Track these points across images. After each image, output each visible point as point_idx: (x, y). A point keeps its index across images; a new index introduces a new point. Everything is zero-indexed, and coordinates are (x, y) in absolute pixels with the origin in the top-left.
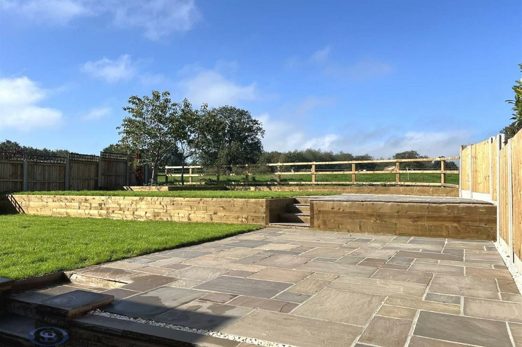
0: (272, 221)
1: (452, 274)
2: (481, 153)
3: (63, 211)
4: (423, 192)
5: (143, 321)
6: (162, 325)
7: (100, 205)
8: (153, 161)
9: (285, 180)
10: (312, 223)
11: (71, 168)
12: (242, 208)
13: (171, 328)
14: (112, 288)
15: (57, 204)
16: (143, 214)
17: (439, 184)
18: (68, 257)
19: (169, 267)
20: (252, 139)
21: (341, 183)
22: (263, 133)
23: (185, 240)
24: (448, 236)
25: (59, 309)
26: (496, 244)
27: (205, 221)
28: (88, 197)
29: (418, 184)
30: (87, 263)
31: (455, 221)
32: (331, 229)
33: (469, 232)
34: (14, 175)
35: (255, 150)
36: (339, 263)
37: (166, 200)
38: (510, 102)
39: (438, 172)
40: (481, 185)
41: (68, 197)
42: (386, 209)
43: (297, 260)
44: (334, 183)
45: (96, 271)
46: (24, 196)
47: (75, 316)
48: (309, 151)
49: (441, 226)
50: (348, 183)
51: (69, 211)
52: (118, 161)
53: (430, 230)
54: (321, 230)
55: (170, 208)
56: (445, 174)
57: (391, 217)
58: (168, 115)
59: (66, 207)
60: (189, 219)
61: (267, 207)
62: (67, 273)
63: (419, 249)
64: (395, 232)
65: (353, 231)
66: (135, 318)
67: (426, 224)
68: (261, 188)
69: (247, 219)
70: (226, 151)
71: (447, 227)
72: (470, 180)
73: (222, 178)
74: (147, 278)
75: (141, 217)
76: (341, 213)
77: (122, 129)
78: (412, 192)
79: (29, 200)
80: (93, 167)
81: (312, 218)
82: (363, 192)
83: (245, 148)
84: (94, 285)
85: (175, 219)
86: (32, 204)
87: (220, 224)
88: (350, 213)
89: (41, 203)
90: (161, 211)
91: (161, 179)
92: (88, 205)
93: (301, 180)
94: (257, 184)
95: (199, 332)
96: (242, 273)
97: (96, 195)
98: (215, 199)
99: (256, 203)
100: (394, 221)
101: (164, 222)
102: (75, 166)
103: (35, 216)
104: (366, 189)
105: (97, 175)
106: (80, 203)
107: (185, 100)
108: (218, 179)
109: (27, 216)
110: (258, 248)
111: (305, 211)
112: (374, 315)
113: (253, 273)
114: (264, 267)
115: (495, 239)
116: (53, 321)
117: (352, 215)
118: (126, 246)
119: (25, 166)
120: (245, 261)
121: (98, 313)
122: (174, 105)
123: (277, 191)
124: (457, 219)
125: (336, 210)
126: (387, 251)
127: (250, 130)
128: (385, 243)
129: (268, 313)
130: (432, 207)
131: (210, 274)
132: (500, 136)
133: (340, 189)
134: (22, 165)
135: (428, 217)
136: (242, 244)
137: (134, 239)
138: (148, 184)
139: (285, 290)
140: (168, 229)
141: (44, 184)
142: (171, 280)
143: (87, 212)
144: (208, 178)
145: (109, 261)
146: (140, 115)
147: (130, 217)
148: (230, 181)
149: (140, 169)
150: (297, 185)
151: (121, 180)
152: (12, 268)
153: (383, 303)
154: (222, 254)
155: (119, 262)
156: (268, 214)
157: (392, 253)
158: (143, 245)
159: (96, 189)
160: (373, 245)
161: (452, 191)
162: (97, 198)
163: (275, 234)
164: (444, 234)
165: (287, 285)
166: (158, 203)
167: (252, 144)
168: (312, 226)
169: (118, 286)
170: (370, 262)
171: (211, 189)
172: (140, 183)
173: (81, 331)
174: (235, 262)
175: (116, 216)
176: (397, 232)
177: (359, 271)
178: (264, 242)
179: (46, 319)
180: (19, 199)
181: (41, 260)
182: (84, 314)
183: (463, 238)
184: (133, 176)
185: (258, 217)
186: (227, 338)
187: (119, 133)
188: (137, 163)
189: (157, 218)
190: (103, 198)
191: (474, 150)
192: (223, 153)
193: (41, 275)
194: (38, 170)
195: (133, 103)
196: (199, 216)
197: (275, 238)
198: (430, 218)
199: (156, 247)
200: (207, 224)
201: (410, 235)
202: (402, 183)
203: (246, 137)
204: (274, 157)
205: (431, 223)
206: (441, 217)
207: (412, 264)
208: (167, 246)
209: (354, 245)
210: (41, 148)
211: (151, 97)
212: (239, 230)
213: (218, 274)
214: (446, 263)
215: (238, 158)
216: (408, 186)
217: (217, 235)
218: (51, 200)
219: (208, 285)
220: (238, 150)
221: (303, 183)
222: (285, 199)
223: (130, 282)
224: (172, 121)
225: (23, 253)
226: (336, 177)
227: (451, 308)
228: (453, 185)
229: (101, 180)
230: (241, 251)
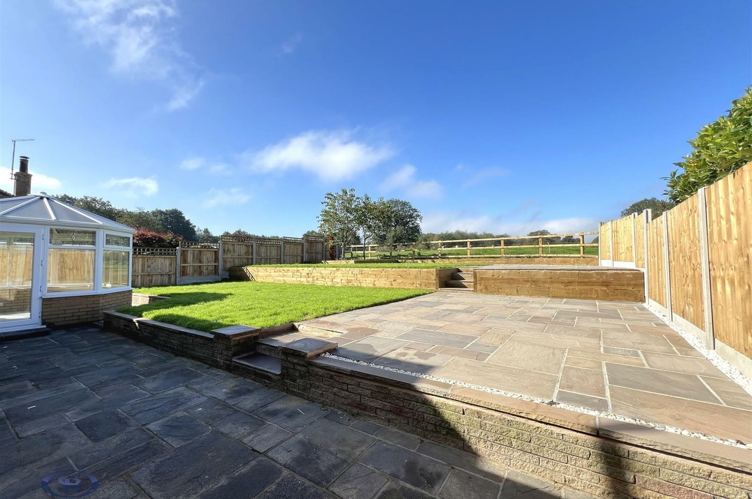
0: (441, 286)
1: (619, 330)
2: (622, 228)
3: (281, 278)
4: (565, 262)
5: (365, 364)
6: (382, 367)
7: (308, 274)
8: (343, 241)
9: (445, 254)
10: (475, 287)
11: (285, 247)
12: (416, 276)
13: (389, 370)
14: (331, 337)
15: (277, 274)
16: (339, 281)
17: (579, 255)
18: (294, 311)
19: (369, 321)
20: (413, 224)
21: (492, 256)
22: (421, 218)
23: (377, 301)
24: (597, 298)
25: (299, 351)
26: (645, 305)
27: (387, 286)
28: (299, 269)
29: (559, 255)
30: (308, 317)
31: (604, 286)
32: (492, 293)
33: (617, 295)
34: (247, 253)
35: (415, 232)
36: (511, 320)
37: (356, 271)
38: (665, 178)
39: (578, 245)
40: (623, 255)
41: (285, 268)
42: (541, 275)
43: (473, 317)
44: (486, 256)
45: (318, 322)
46: (255, 268)
47: (311, 358)
48: (458, 232)
49: (591, 290)
50: (498, 256)
51: (285, 279)
52: (316, 242)
53: (581, 294)
54: (483, 293)
55: (359, 276)
56: (583, 247)
57: (545, 282)
58: (353, 206)
59: (284, 276)
60: (374, 285)
61: (437, 275)
62: (296, 324)
63: (576, 309)
64: (548, 294)
65: (510, 294)
66: (358, 361)
67: (577, 288)
68: (426, 261)
69: (420, 285)
70: (393, 234)
71: (596, 291)
72: (611, 251)
73: (394, 253)
74: (357, 329)
75: (338, 283)
76: (500, 280)
77: (321, 218)
78: (555, 263)
79: (258, 271)
80: (300, 247)
81: (475, 284)
82: (512, 263)
83: (407, 231)
84: (317, 334)
85: (364, 285)
86: (260, 274)
87: (399, 289)
88: (508, 279)
89: (266, 273)
90: (353, 278)
91: (348, 255)
92: (299, 274)
93: (458, 254)
94: (422, 258)
95: (414, 374)
96: (431, 327)
97: (305, 267)
98: (394, 269)
99: (427, 272)
100: (547, 285)
101: (355, 287)
102: (287, 246)
103: (262, 282)
104: (514, 260)
105: (303, 253)
106: (293, 273)
107: (366, 195)
108: (391, 254)
109: (257, 282)
110: (436, 308)
111: (468, 279)
112: (563, 365)
113: (440, 327)
114: (447, 323)
115: (643, 300)
116: (295, 361)
117: (510, 281)
118: (334, 304)
119: (254, 246)
120: (429, 317)
121: (327, 355)
122: (358, 198)
123: (440, 263)
124: (606, 284)
125: (496, 276)
126: (547, 311)
127: (411, 216)
128: (543, 304)
129: (466, 360)
130: (582, 274)
131: (406, 328)
132: (647, 211)
133: (491, 261)
134: (252, 246)
135: (578, 282)
136: (421, 304)
137: (338, 299)
138: (339, 258)
139: (474, 342)
140: (361, 293)
141: (267, 259)
142: (375, 331)
143: (298, 279)
144: (382, 253)
145: (325, 316)
146: (334, 207)
147: (330, 284)
148: (400, 255)
149: (333, 247)
150: (455, 258)
151: (319, 256)
152: (257, 319)
153: (566, 354)
154: (408, 312)
155: (332, 317)
156: (438, 281)
157: (554, 312)
158: (347, 305)
159: (302, 262)
160: (533, 305)
161: (592, 261)
162: (306, 269)
163: (445, 297)
164: (594, 296)
165: (473, 338)
166: (350, 272)
167: (412, 228)
168: (475, 290)
169: (335, 335)
170: (536, 319)
171: (386, 262)
172: (333, 258)
173: (317, 370)
174: (422, 318)
175: (319, 283)
176: (551, 295)
177: (530, 327)
178: (439, 303)
179: (289, 358)
180: (251, 270)
181: (276, 314)
182: (318, 356)
183: (611, 300)
184: (328, 254)
185: (430, 284)
186: (439, 380)
187: (318, 221)
188: (331, 243)
189: (350, 284)
190: (310, 269)
191: (614, 226)
192: (390, 235)
193: (278, 324)
194: (263, 250)
195: (328, 198)
196: (382, 283)
197: (448, 300)
198: (580, 283)
199: (357, 305)
200: (388, 289)
201: (562, 298)
202: (545, 255)
203: (408, 223)
204: (430, 237)
205: (581, 287)
206: (591, 282)
207: (576, 321)
208: (365, 305)
209: (517, 305)
210: (260, 235)
211: (341, 193)
212: (416, 293)
213: (411, 327)
214: (606, 320)
215: (402, 239)
216: (550, 257)
217: (400, 297)
218: (273, 271)
219: (406, 336)
220: (402, 232)
221: (460, 256)
222: (450, 269)
223: (345, 332)
224: (356, 211)
225: (262, 309)
226: (485, 252)
227: (634, 360)
228: (592, 256)
229: (306, 257)
230: (423, 310)
